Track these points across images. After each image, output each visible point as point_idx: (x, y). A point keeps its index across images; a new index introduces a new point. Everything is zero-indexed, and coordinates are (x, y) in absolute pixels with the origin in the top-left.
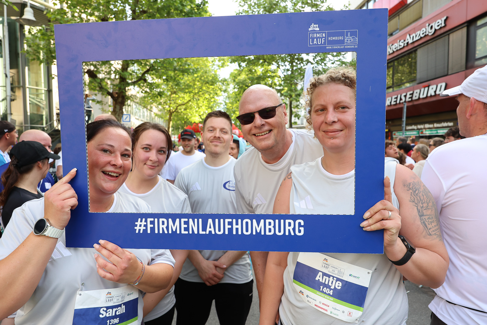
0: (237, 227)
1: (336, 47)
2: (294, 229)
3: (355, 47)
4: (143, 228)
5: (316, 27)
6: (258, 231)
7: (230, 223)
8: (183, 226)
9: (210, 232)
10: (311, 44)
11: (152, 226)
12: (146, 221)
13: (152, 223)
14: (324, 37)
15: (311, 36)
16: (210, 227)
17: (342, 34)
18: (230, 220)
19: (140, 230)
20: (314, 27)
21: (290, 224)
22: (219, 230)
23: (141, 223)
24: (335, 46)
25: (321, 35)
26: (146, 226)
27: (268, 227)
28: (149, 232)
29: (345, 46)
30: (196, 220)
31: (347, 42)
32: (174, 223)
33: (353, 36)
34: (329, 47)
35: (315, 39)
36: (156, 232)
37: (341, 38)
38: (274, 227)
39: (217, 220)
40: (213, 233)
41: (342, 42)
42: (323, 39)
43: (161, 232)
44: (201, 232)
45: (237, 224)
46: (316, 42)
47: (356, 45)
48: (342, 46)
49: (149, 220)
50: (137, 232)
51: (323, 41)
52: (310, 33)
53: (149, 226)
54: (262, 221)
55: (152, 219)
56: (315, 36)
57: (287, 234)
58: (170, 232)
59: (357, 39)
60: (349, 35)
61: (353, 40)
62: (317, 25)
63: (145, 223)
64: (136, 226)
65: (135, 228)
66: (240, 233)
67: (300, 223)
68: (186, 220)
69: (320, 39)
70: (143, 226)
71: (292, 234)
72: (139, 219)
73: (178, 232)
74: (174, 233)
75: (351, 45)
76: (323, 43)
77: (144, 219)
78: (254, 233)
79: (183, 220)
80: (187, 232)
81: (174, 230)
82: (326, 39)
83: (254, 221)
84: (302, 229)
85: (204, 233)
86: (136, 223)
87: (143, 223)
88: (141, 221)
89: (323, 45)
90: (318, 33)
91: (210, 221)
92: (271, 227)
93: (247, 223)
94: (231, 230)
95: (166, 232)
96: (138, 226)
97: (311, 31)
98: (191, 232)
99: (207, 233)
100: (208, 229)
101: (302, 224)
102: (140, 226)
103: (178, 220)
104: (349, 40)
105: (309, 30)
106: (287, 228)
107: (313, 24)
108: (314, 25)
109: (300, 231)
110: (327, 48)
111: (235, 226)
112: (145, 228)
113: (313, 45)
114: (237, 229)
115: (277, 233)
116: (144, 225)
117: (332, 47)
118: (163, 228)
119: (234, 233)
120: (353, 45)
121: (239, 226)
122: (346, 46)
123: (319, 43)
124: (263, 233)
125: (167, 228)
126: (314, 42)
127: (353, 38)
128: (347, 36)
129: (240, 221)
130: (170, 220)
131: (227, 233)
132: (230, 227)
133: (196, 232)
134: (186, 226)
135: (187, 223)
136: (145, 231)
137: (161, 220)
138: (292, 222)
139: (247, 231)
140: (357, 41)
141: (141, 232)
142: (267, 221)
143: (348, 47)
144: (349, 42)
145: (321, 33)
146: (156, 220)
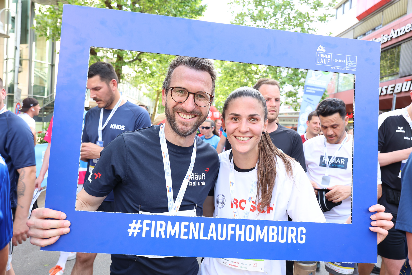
0: (240, 233)
1: (339, 69)
2: (296, 237)
3: (354, 70)
4: (137, 231)
5: (323, 49)
6: (261, 238)
7: (234, 229)
8: (183, 230)
9: (212, 237)
10: (318, 62)
11: (148, 229)
12: (142, 223)
13: (149, 225)
14: (329, 59)
15: (318, 55)
16: (212, 233)
17: (344, 58)
18: (234, 225)
19: (133, 233)
20: (321, 48)
21: (292, 232)
22: (222, 236)
23: (136, 226)
24: (338, 67)
25: (327, 56)
26: (141, 229)
27: (271, 234)
28: (144, 235)
29: (346, 68)
30: (197, 224)
31: (348, 65)
32: (173, 226)
33: (353, 61)
34: (333, 68)
35: (322, 59)
36: (152, 236)
37: (343, 61)
38: (277, 234)
39: (220, 225)
40: (215, 239)
41: (344, 65)
42: (328, 60)
43: (158, 236)
44: (202, 238)
45: (240, 230)
46: (322, 62)
47: (355, 69)
48: (344, 68)
49: (145, 222)
50: (130, 235)
51: (328, 62)
52: (318, 53)
53: (145, 229)
54: (266, 227)
55: (149, 222)
56: (322, 56)
57: (289, 241)
58: (168, 236)
59: (356, 64)
60: (350, 60)
61: (353, 64)
62: (324, 47)
63: (141, 226)
64: (130, 228)
65: (129, 230)
66: (243, 239)
67: (302, 231)
68: (187, 223)
69: (326, 59)
70: (137, 228)
71: (295, 242)
72: (134, 221)
73: (177, 237)
74: (173, 237)
75: (351, 69)
76: (328, 63)
77: (139, 221)
78: (257, 240)
79: (183, 224)
80: (186, 237)
81: (173, 234)
82: (330, 60)
83: (258, 227)
84: (304, 237)
85: (205, 238)
86: (130, 225)
87: (139, 225)
88: (136, 223)
89: (328, 65)
90: (325, 54)
91: (213, 226)
92: (275, 234)
93: (250, 229)
94: (233, 236)
95: (163, 236)
96: (132, 228)
97: (318, 51)
98: (191, 237)
99: (209, 238)
100: (210, 235)
101: (304, 231)
102: (135, 228)
103: (178, 223)
104: (350, 63)
105: (317, 50)
106: (290, 235)
107: (320, 46)
108: (322, 47)
109: (301, 239)
110: (331, 68)
111: (238, 232)
112: (139, 231)
113: (320, 63)
114: (240, 235)
115: (280, 241)
116: (139, 227)
117: (335, 68)
118: (160, 232)
119: (237, 239)
120: (352, 69)
121: (242, 233)
122: (348, 68)
123: (325, 62)
124: (266, 240)
125: (165, 232)
126: (321, 62)
127: (353, 62)
128: (348, 60)
129: (243, 226)
130: (169, 223)
131: (229, 239)
132: (233, 232)
133: (196, 238)
134: (186, 230)
135: (187, 227)
136: (140, 234)
137: (159, 222)
138: (294, 229)
139: (250, 237)
140: (356, 65)
141: (135, 235)
142: (271, 227)
143: (349, 70)
144: (349, 65)
145: (326, 54)
146: (154, 222)
